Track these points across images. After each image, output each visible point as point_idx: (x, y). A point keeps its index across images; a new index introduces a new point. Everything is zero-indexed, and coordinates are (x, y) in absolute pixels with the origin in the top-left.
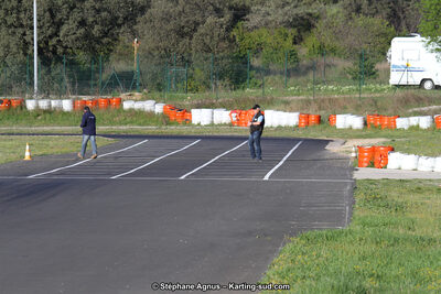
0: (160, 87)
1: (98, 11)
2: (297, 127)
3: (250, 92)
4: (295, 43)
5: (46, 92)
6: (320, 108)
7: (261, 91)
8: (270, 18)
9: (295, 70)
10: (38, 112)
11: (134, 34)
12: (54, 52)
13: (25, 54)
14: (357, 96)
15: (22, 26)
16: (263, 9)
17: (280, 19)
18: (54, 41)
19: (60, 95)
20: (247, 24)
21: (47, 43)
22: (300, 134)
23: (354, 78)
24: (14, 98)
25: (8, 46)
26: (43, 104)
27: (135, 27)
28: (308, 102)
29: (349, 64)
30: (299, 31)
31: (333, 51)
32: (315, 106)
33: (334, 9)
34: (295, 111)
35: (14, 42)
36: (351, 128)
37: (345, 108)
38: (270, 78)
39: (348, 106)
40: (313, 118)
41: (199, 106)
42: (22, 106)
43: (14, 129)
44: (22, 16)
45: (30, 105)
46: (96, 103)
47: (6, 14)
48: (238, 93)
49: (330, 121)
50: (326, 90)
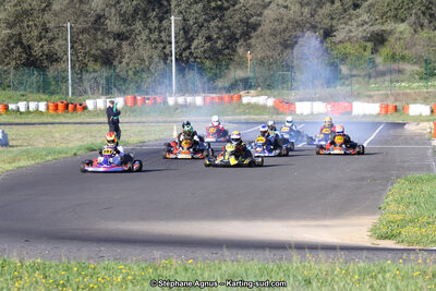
0: (270, 87)
1: (221, 29)
2: (379, 114)
3: (340, 89)
4: (372, 53)
5: (182, 91)
6: (396, 100)
7: (349, 88)
8: (352, 34)
10: (177, 107)
11: (249, 47)
12: (187, 62)
13: (165, 63)
14: (425, 90)
15: (162, 42)
16: (347, 28)
17: (360, 35)
18: (187, 53)
19: (194, 92)
20: (334, 39)
21: (181, 55)
22: (377, 120)
23: (421, 78)
25: (151, 58)
26: (181, 100)
27: (249, 41)
28: (387, 96)
29: (416, 68)
30: (375, 45)
31: (403, 58)
32: (392, 99)
33: (402, 27)
34: (374, 102)
35: (156, 54)
36: (421, 115)
37: (416, 99)
38: (355, 79)
39: (418, 98)
40: (391, 107)
41: (301, 100)
42: (165, 102)
44: (163, 34)
45: (171, 101)
46: (221, 99)
47: (151, 32)
48: (331, 90)
49: (405, 109)
50: (400, 87)
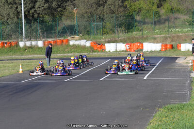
0: (88, 33)
2: (161, 50)
3: (135, 33)
4: (158, 7)
5: (29, 37)
6: (172, 41)
7: (141, 33)
9: (159, 21)
10: (26, 48)
11: (74, 5)
12: (33, 16)
13: (18, 18)
14: (192, 33)
15: (16, 3)
18: (33, 11)
19: (37, 38)
21: (29, 12)
22: (162, 55)
23: (190, 25)
24: (13, 41)
25: (9, 14)
26: (28, 44)
27: (74, 2)
28: (166, 38)
29: (186, 17)
30: (160, 1)
31: (178, 10)
32: (169, 40)
34: (159, 43)
35: (12, 12)
37: (185, 40)
38: (145, 26)
39: (187, 39)
40: (169, 46)
41: (109, 42)
42: (17, 45)
43: (14, 57)
45: (21, 44)
46: (55, 42)
48: (129, 35)
49: (178, 47)
50: (175, 31)
